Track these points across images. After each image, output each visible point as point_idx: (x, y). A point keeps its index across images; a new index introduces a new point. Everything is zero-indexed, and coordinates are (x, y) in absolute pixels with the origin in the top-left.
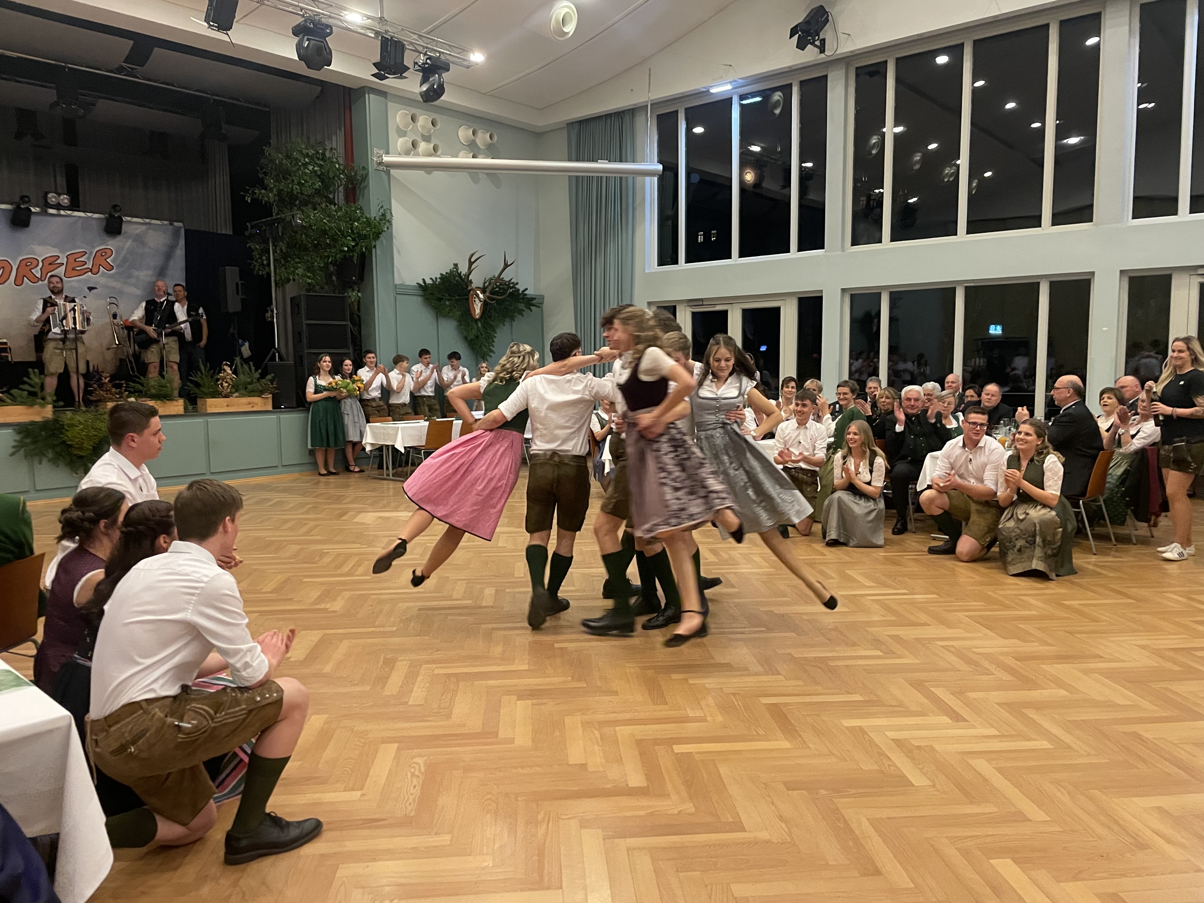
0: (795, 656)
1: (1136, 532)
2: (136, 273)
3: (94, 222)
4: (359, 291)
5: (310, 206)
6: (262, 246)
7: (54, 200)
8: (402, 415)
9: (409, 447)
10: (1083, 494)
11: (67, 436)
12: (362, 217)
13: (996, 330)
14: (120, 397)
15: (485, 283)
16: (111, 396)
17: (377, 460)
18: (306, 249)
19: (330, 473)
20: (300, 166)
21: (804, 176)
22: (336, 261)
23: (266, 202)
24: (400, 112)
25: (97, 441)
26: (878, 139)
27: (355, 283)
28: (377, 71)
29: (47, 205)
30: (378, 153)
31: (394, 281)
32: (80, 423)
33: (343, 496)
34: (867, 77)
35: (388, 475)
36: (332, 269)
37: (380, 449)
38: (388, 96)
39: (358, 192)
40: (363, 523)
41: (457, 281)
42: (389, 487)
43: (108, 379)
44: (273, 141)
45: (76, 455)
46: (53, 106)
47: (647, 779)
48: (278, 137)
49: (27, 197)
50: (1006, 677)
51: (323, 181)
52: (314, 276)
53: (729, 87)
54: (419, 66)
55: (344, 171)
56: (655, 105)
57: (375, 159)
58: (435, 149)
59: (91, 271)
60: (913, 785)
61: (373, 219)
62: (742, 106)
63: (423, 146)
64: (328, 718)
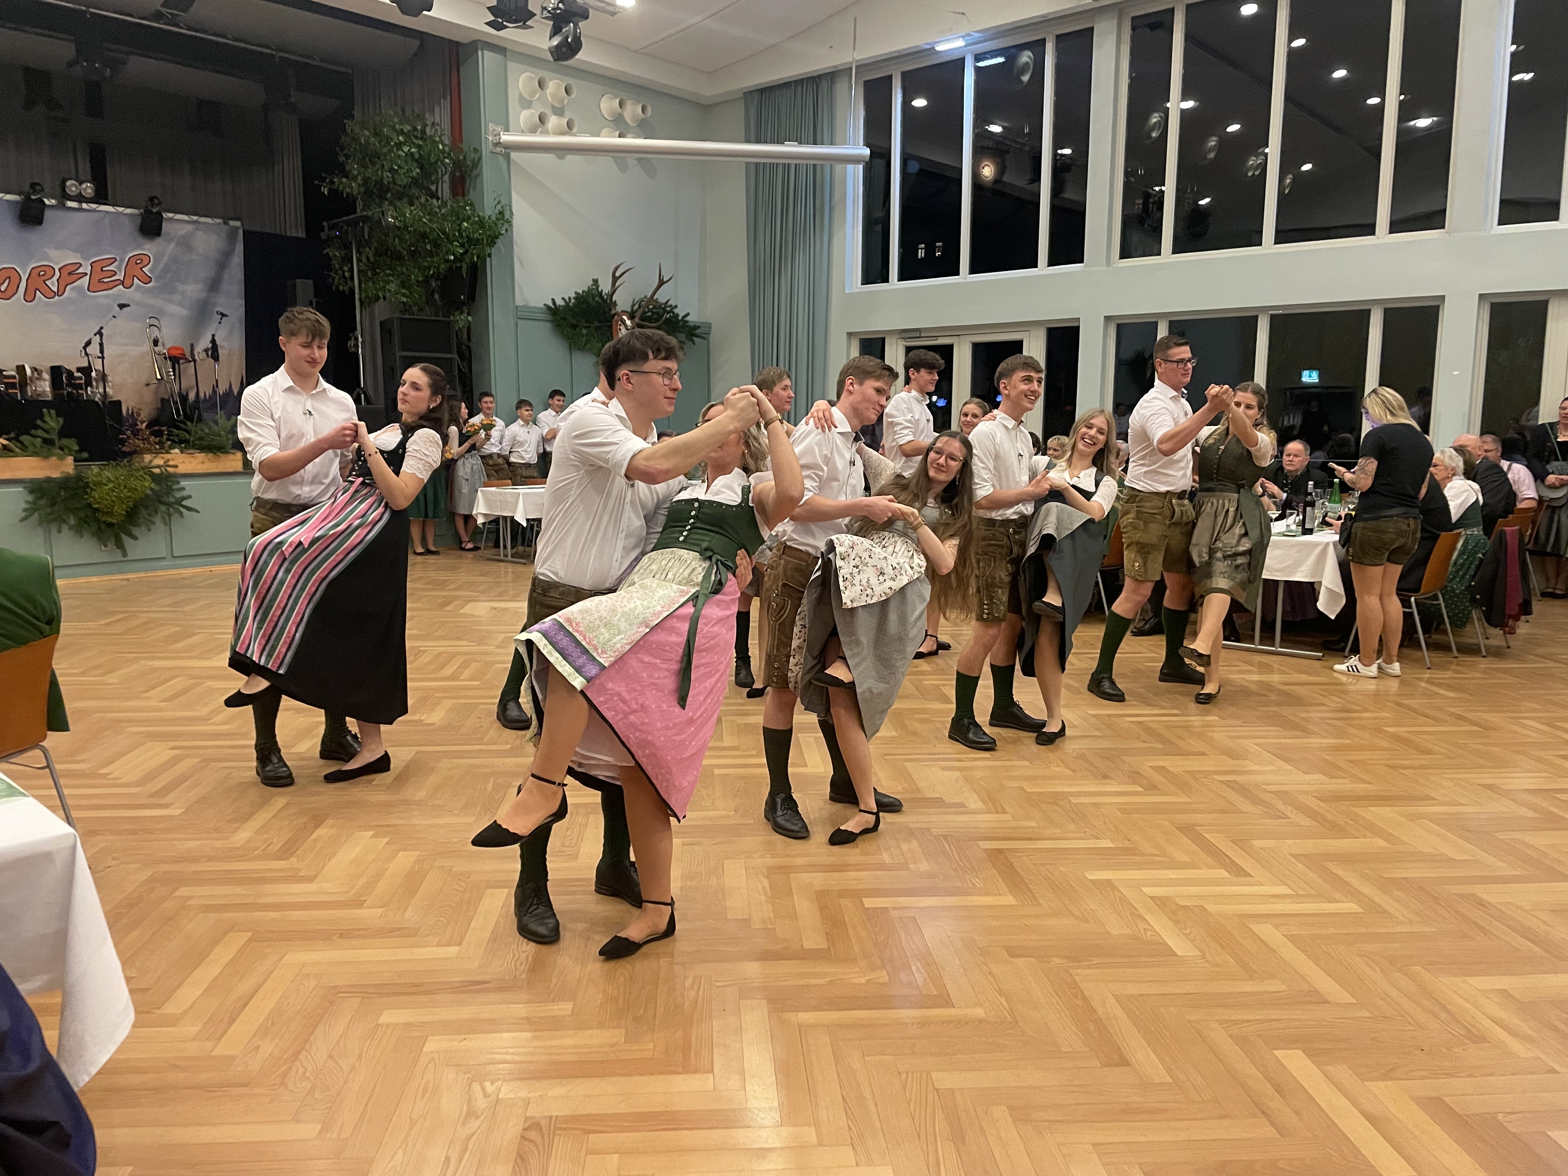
0: (1028, 790)
1: (1487, 642)
2: (180, 287)
3: (127, 221)
4: (468, 314)
5: (405, 200)
6: (343, 252)
7: (74, 189)
8: (525, 477)
9: (533, 520)
10: (1416, 590)
11: (94, 497)
12: (474, 215)
13: (1310, 377)
14: (161, 449)
15: (633, 305)
16: (149, 446)
17: (493, 537)
18: (400, 257)
19: (429, 552)
20: (392, 147)
21: (1060, 167)
22: (439, 273)
23: (348, 194)
24: (523, 76)
25: (131, 504)
26: (1160, 116)
27: (464, 303)
28: (493, 18)
29: (65, 196)
30: (494, 130)
31: (514, 302)
32: (109, 480)
33: (446, 580)
34: (1148, 30)
35: (506, 556)
36: (434, 284)
37: (496, 521)
38: (508, 54)
39: (468, 183)
40: (472, 615)
41: (597, 302)
42: (508, 570)
43: (145, 425)
44: (357, 113)
45: (105, 522)
46: (71, 64)
47: (828, 940)
48: (363, 107)
49: (38, 184)
50: (1305, 822)
51: (422, 168)
52: (410, 293)
53: (960, 43)
54: (549, 12)
55: (449, 154)
56: (862, 67)
57: (490, 138)
58: (570, 125)
59: (122, 283)
60: (1176, 955)
61: (487, 218)
62: (978, 70)
63: (553, 121)
64: (419, 856)
